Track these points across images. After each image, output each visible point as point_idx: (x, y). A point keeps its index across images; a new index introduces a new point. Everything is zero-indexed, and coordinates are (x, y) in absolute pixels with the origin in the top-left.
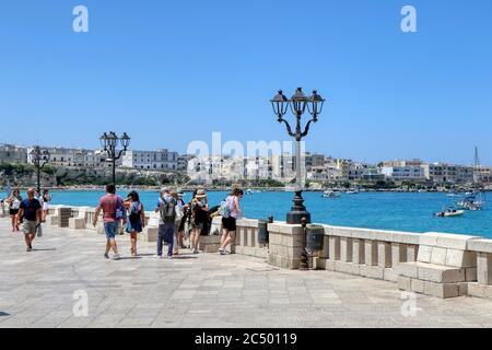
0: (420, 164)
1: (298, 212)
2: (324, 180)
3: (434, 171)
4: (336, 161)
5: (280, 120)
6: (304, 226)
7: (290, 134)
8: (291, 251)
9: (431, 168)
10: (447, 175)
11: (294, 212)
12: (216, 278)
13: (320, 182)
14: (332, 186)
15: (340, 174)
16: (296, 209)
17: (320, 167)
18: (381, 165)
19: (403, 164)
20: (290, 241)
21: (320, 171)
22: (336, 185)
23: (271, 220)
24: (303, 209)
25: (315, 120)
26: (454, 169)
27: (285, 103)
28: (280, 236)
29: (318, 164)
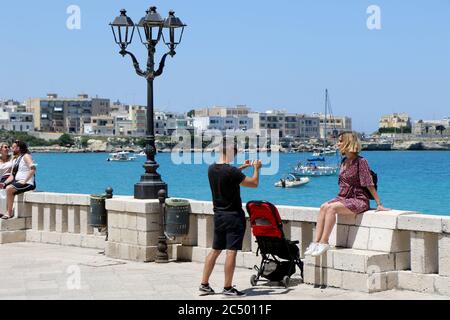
0: (247, 112)
1: (151, 182)
2: (110, 137)
3: (265, 122)
4: (127, 108)
5: (123, 52)
6: (162, 201)
7: (139, 72)
8: (143, 237)
9: (262, 118)
10: (283, 128)
11: (145, 182)
12: (42, 278)
13: (104, 139)
14: (121, 144)
15: (133, 128)
16: (148, 178)
17: (103, 117)
18: (191, 113)
19: (224, 114)
20: (142, 224)
21: (103, 123)
22: (127, 143)
23: (110, 194)
24: (157, 177)
25: (173, 53)
26: (293, 119)
27: (130, 28)
28: (126, 216)
29: (101, 112)
